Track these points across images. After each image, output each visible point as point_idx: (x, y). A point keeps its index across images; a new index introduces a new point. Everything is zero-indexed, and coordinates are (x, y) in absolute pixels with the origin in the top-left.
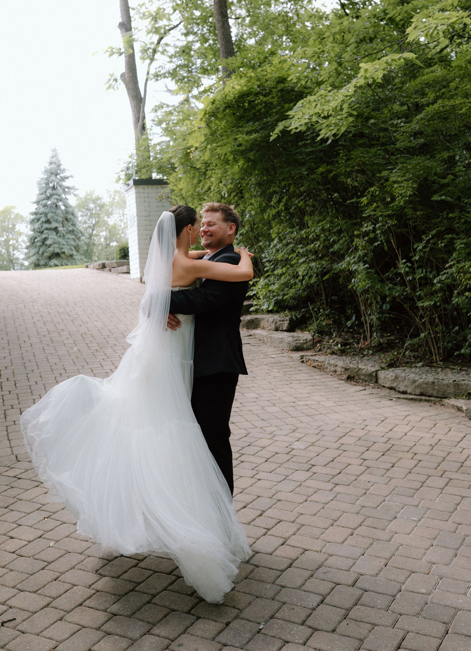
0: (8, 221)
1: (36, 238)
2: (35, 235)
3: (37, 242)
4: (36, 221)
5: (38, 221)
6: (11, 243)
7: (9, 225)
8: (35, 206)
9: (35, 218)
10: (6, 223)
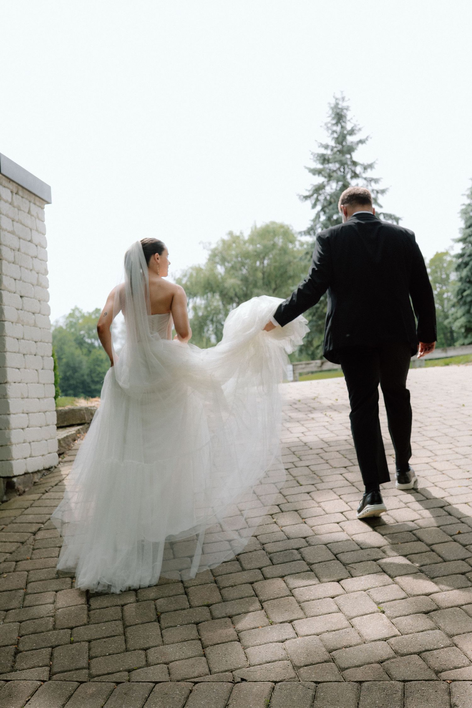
0: (441, 271)
1: (464, 291)
2: (463, 287)
3: (467, 295)
4: (463, 266)
5: (465, 267)
6: (445, 296)
7: (441, 274)
8: (461, 245)
9: (462, 262)
10: (439, 274)
